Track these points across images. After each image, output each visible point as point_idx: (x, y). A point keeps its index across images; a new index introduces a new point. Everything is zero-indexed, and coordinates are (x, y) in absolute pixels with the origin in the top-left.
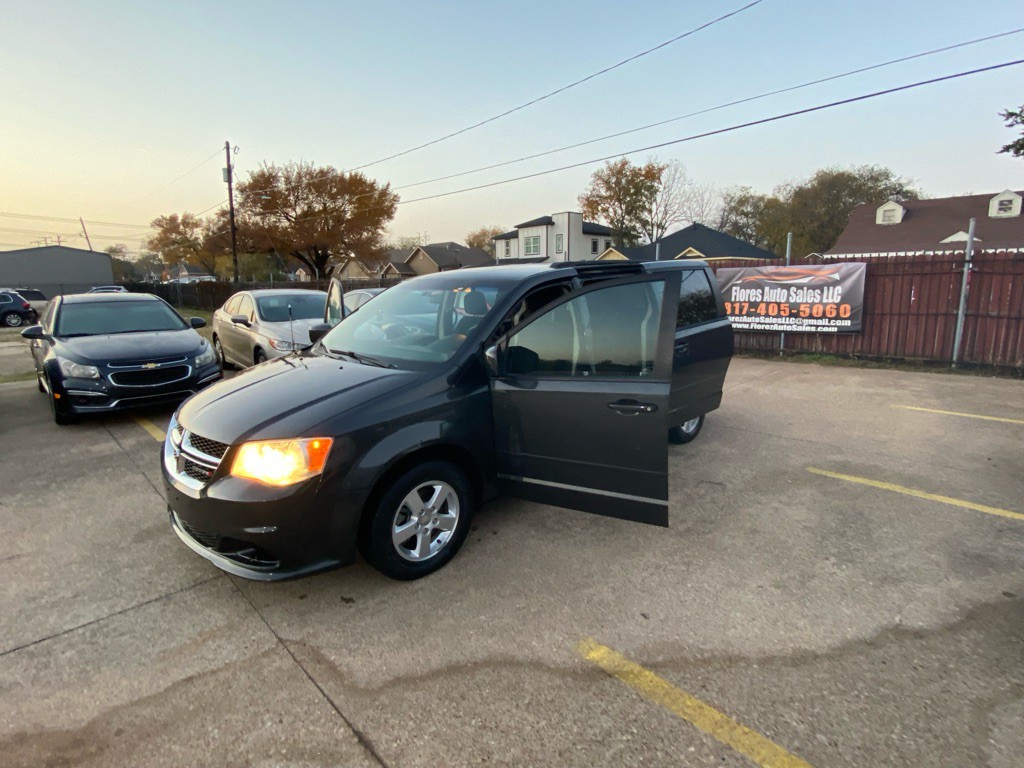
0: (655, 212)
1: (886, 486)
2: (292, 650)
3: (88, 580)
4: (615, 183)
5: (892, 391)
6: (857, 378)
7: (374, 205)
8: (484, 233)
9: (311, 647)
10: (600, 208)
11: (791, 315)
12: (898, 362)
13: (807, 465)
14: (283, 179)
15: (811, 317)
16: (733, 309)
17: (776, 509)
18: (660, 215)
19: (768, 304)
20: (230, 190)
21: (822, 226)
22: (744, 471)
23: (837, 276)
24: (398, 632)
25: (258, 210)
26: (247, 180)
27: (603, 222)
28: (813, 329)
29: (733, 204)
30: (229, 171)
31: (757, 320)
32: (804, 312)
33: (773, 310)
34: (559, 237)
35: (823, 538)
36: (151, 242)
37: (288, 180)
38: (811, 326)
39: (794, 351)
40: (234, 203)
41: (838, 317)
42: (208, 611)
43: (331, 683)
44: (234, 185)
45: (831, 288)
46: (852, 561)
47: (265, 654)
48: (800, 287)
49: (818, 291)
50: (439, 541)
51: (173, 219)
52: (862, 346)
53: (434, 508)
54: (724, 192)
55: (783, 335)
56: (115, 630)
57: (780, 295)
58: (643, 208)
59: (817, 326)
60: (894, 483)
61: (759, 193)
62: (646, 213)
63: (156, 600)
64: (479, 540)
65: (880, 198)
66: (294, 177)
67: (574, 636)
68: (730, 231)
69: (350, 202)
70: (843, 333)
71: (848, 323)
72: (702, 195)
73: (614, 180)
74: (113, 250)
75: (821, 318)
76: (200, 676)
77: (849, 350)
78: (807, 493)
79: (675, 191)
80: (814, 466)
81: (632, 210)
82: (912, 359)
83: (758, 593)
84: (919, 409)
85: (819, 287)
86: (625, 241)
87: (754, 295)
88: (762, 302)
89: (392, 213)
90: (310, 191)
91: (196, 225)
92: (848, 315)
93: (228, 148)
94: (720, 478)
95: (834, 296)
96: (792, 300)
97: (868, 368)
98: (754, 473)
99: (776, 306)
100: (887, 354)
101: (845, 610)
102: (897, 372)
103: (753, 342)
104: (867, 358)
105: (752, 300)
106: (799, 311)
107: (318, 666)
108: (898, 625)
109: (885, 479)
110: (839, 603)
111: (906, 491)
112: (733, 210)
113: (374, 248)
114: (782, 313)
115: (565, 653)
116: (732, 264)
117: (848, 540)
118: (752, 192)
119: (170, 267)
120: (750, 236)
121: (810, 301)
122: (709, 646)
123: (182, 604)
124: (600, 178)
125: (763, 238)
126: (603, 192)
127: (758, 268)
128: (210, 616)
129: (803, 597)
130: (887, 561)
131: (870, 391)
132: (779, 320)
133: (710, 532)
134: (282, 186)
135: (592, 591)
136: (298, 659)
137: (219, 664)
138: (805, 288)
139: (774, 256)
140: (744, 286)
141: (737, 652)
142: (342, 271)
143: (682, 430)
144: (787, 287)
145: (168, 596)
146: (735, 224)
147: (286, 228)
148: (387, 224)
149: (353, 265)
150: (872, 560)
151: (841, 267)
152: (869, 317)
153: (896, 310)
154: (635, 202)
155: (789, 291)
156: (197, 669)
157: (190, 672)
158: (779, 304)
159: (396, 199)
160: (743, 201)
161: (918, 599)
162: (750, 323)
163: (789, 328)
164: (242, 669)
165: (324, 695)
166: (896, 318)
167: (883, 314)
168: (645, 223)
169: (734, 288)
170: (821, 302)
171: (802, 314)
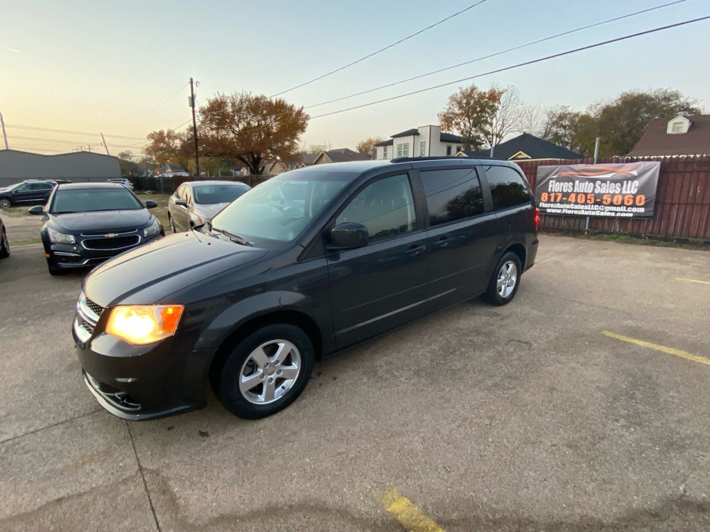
0: (495, 126)
1: (672, 351)
2: (146, 479)
3: (21, 401)
4: (466, 104)
5: (677, 266)
6: (648, 255)
7: (292, 122)
8: (370, 142)
9: (162, 476)
10: (454, 122)
11: (596, 203)
12: (683, 241)
13: (602, 329)
14: (230, 104)
15: (612, 204)
16: (549, 197)
17: (573, 369)
18: (499, 128)
19: (577, 194)
20: (194, 112)
21: (623, 136)
22: (548, 332)
23: (635, 173)
24: (234, 469)
25: (214, 126)
26: (206, 105)
27: (455, 132)
28: (613, 214)
29: (554, 119)
30: (192, 99)
31: (568, 206)
32: (606, 201)
33: (581, 199)
34: (422, 144)
35: (615, 399)
36: (147, 149)
37: (233, 105)
38: (611, 212)
39: (596, 231)
40: (196, 121)
41: (634, 205)
42: (96, 436)
43: (167, 516)
44: (197, 109)
45: (630, 182)
46: (640, 424)
47: (125, 482)
48: (604, 181)
49: (619, 185)
50: (283, 387)
51: (161, 133)
52: (653, 227)
53: (278, 361)
54: (548, 110)
55: (588, 218)
56: (23, 448)
57: (587, 187)
58: (486, 122)
59: (616, 212)
60: (680, 349)
61: (575, 111)
62: (488, 126)
63: (62, 423)
64: (321, 385)
65: (671, 113)
66: (238, 102)
67: (381, 486)
68: (551, 139)
69: (275, 120)
70: (637, 218)
71: (642, 210)
72: (531, 112)
73: (465, 101)
74: (123, 155)
75: (620, 206)
76: (69, 497)
77: (642, 231)
78: (602, 355)
79: (510, 109)
80: (609, 330)
81: (478, 123)
82: (695, 240)
83: (551, 453)
84: (700, 282)
85: (620, 181)
86: (472, 146)
87: (566, 187)
88: (573, 192)
89: (304, 128)
90: (248, 112)
91: (176, 137)
92: (642, 203)
93: (192, 82)
94: (528, 338)
95: (632, 188)
96: (596, 192)
97: (658, 246)
98: (557, 334)
99: (584, 196)
100: (673, 235)
101: (631, 475)
102: (681, 250)
103: (563, 223)
104: (656, 238)
105: (565, 191)
106: (602, 200)
107: (162, 497)
108: (682, 496)
109: (672, 345)
110: (627, 468)
111: (690, 357)
112: (554, 123)
113: (292, 153)
114: (588, 201)
115: (371, 503)
116: (551, 163)
117: (636, 403)
118: (570, 110)
119: (161, 166)
120: (567, 143)
121: (611, 193)
122: (501, 506)
123: (79, 428)
124: (455, 100)
125: (576, 145)
126: (457, 111)
127: (571, 166)
128: (95, 440)
129: (593, 459)
130: (673, 426)
131: (659, 265)
132: (586, 207)
133: (514, 388)
134: (229, 109)
135: (405, 440)
136: (149, 488)
137: (86, 487)
138: (608, 182)
139: (584, 157)
140: (559, 180)
141: (526, 515)
142: (271, 170)
143: (499, 295)
144: (594, 181)
145: (72, 419)
146: (556, 134)
147: (232, 139)
148: (301, 136)
149: (278, 165)
150: (658, 424)
151: (640, 165)
152: (660, 206)
153: (683, 201)
154: (480, 118)
155: (594, 184)
156: (68, 491)
157: (63, 493)
158: (586, 194)
159: (307, 118)
160: (562, 117)
161: (702, 468)
162: (562, 209)
163: (593, 213)
164: (103, 494)
165: (158, 527)
166: (683, 207)
167: (672, 204)
168: (487, 133)
169: (551, 182)
170: (620, 193)
171: (604, 202)
